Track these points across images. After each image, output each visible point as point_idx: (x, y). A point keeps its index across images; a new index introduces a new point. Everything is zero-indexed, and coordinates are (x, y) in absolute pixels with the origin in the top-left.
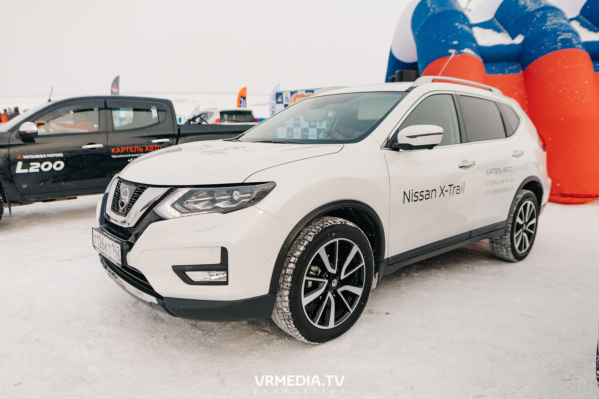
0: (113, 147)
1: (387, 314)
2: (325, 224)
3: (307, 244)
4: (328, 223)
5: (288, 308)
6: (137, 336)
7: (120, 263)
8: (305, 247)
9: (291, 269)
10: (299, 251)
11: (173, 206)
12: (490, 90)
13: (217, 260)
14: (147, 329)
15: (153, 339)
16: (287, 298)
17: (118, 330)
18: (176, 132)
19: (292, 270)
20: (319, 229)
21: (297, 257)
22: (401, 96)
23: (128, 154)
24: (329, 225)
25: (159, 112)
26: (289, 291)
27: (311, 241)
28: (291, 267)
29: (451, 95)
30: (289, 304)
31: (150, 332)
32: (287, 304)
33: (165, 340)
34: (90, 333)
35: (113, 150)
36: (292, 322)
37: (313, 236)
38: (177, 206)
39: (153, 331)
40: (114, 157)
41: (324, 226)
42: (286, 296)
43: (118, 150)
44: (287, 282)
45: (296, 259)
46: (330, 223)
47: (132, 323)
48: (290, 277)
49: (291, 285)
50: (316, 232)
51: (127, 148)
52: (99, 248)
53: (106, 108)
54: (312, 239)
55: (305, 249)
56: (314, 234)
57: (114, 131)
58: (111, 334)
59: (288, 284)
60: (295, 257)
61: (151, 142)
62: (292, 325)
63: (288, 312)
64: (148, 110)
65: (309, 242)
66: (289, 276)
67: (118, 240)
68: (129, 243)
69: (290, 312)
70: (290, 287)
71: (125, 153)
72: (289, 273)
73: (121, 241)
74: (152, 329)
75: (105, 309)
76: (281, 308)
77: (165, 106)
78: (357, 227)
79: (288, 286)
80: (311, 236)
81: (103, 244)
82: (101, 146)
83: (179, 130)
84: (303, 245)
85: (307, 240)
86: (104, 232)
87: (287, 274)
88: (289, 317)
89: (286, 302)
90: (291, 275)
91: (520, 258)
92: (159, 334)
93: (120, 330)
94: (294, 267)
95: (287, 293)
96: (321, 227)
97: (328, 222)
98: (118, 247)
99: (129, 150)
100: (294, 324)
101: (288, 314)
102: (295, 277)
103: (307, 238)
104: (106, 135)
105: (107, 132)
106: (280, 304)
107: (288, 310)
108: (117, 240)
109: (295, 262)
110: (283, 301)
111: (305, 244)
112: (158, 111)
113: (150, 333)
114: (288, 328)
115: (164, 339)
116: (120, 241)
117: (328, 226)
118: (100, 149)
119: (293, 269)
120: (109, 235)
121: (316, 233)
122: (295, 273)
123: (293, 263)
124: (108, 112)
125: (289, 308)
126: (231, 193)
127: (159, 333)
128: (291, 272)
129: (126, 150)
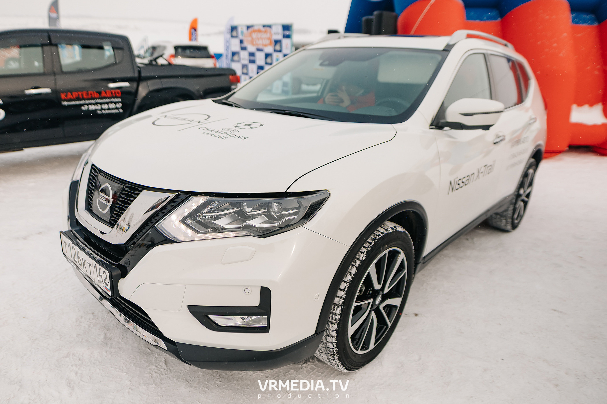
0: (63, 92)
1: (416, 315)
2: (377, 235)
3: (359, 264)
4: (380, 233)
5: (334, 344)
6: (131, 363)
7: (110, 294)
8: (357, 268)
9: (341, 297)
10: (350, 275)
11: (183, 221)
12: (506, 45)
13: (254, 301)
14: (141, 350)
15: (151, 367)
16: (334, 334)
17: (104, 353)
18: (136, 75)
19: (342, 300)
20: (372, 243)
21: (348, 282)
22: (439, 58)
23: (81, 100)
24: (382, 235)
25: (116, 51)
26: (337, 324)
27: (363, 260)
28: (340, 296)
29: (484, 54)
30: (336, 340)
31: (145, 354)
32: (334, 340)
33: (167, 367)
34: (67, 359)
35: (63, 96)
36: (336, 358)
37: (365, 254)
38: (189, 221)
39: (148, 353)
40: (65, 103)
41: (377, 238)
42: (333, 331)
43: (70, 96)
44: (336, 314)
45: (347, 285)
46: (382, 233)
47: (120, 341)
48: (340, 309)
49: (340, 318)
50: (368, 247)
51: (80, 93)
52: (73, 260)
53: (51, 44)
54: (364, 257)
55: (357, 271)
56: (366, 250)
57: (63, 73)
58: (96, 360)
59: (337, 317)
60: (346, 282)
61: (107, 87)
62: (336, 361)
63: (333, 348)
64: (101, 48)
65: (362, 262)
66: (338, 307)
67: (103, 260)
68: (119, 266)
69: (336, 348)
70: (338, 321)
71: (78, 99)
72: (338, 303)
73: (107, 261)
74: (147, 349)
75: (82, 317)
76: (324, 342)
77: (121, 43)
78: (404, 230)
79: (336, 319)
80: (363, 253)
81: (78, 258)
82: (47, 90)
83: (139, 72)
84: (354, 266)
85: (358, 259)
86: (78, 240)
87: (335, 304)
88: (334, 352)
89: (333, 337)
90: (340, 305)
91: (514, 227)
92: (158, 358)
93: (106, 352)
94: (345, 295)
95: (335, 327)
96: (373, 239)
97: (379, 231)
98: (104, 272)
99: (82, 95)
100: (339, 359)
101: (334, 350)
102: (345, 308)
103: (359, 256)
104: (53, 77)
105: (54, 74)
106: (324, 338)
107: (334, 346)
108: (101, 259)
109: (346, 289)
110: (328, 336)
111: (357, 265)
112: (113, 49)
113: (146, 357)
114: (330, 362)
115: (165, 366)
116: (105, 262)
117: (380, 237)
118: (47, 94)
119: (343, 298)
120: (87, 247)
121: (369, 249)
122: (345, 302)
123: (344, 290)
124: (53, 48)
125: (336, 344)
126: (268, 206)
127: (157, 356)
128: (341, 302)
129: (79, 95)
